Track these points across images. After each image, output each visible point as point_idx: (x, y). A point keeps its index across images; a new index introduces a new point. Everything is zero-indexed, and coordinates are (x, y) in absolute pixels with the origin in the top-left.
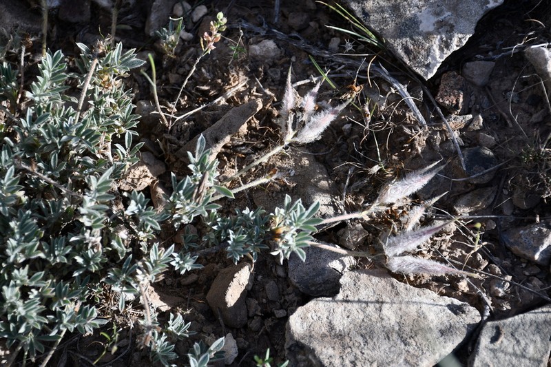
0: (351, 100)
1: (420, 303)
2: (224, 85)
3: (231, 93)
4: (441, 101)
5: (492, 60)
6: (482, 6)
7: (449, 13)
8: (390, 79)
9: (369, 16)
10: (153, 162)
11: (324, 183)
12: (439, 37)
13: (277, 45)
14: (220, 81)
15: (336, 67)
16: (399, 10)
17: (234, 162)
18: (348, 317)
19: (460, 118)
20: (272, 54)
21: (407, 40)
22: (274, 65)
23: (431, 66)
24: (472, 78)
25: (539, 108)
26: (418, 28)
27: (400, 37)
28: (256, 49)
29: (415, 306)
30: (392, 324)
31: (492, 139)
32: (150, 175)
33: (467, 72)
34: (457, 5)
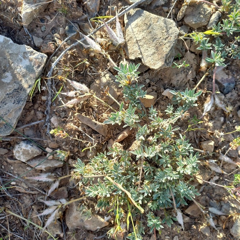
0: (65, 78)
1: (132, 28)
2: (73, 130)
3: (75, 127)
4: (53, 49)
5: (32, 37)
6: (13, 45)
7: (19, 56)
8: (51, 70)
9: (30, 85)
10: (110, 144)
11: (97, 82)
12: (30, 57)
13: (52, 117)
14: (72, 132)
15: (53, 93)
16: (24, 75)
17: (100, 116)
18: (147, 50)
19: (57, 41)
20: (56, 118)
21: (35, 68)
22: (60, 116)
23: (42, 56)
24: (41, 43)
25: (44, 19)
26: (29, 65)
27: (34, 71)
28: (56, 124)
29: (133, 29)
30: (144, 33)
31: (61, 30)
32: (115, 144)
33: (39, 45)
34: (15, 54)
